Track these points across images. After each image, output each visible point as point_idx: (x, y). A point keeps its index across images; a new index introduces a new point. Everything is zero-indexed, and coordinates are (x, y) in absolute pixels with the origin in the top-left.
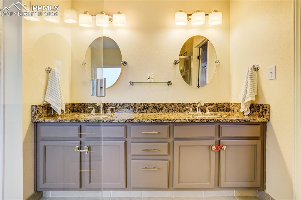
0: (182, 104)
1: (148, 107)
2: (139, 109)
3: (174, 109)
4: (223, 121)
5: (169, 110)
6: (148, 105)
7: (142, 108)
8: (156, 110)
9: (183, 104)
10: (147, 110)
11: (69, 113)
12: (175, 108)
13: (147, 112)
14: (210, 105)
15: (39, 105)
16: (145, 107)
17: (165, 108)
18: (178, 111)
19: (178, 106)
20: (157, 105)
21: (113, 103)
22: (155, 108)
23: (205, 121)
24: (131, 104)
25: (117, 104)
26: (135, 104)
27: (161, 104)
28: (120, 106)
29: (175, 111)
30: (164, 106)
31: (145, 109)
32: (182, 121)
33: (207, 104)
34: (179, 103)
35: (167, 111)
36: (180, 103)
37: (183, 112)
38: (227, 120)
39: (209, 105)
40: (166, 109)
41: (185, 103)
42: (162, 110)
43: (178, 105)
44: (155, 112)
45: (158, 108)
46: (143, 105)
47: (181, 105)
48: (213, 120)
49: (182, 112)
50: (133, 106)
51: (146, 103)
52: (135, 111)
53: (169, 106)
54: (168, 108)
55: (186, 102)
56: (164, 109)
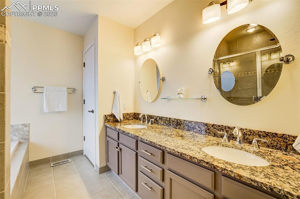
0: (217, 126)
1: (180, 124)
2: (173, 124)
3: (208, 131)
4: (222, 170)
5: (202, 131)
6: (180, 121)
7: (176, 124)
8: (188, 128)
9: (219, 126)
10: (180, 127)
11: (132, 119)
12: (209, 129)
13: (179, 128)
14: (267, 135)
15: (107, 115)
16: (178, 123)
17: (197, 127)
18: (213, 135)
19: (212, 128)
20: (189, 123)
21: (155, 115)
22: (187, 125)
23: (196, 160)
24: (167, 118)
25: (158, 117)
26: (170, 119)
27: (192, 122)
28: (160, 119)
29: (209, 134)
30: (196, 125)
31: (178, 125)
32: (171, 151)
33: (260, 133)
34: (214, 125)
35: (199, 132)
36: (216, 125)
37: (219, 137)
38: (230, 173)
39: (264, 135)
40: (198, 129)
41: (222, 126)
42: (194, 129)
43: (212, 126)
44: (187, 130)
45: (190, 127)
46: (176, 121)
47: (216, 128)
48: (207, 163)
49: (217, 137)
50: (168, 120)
51: (179, 119)
52: (170, 126)
53: (202, 126)
54: (200, 128)
55: (224, 125)
56: (196, 129)
